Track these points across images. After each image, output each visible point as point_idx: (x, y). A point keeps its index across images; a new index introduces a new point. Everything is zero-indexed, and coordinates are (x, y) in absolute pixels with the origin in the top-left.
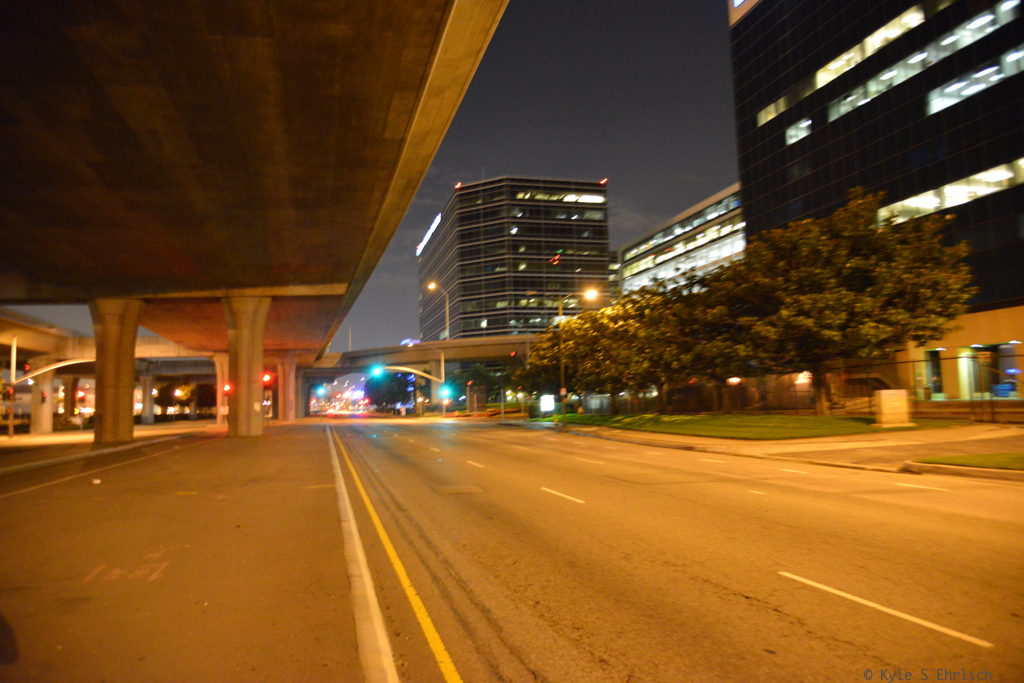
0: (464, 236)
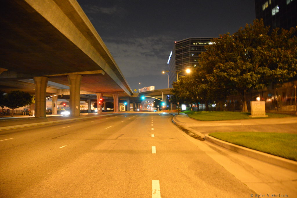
0: (177, 57)
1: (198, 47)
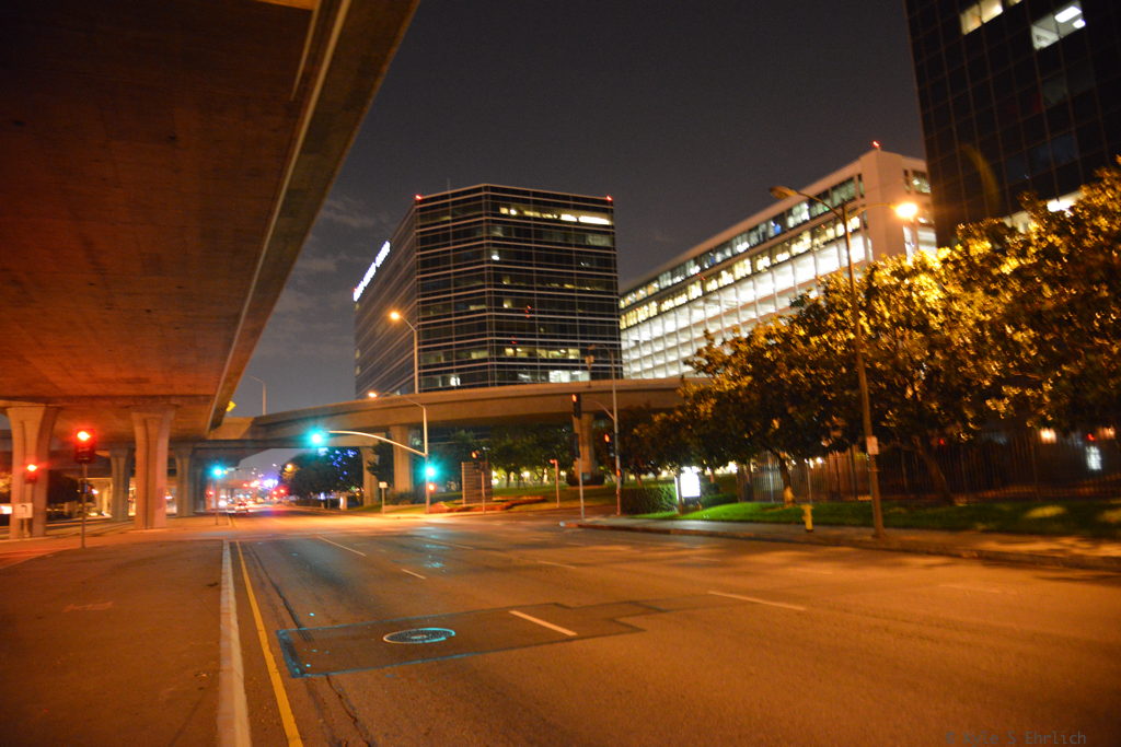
0: (428, 263)
1: (521, 229)
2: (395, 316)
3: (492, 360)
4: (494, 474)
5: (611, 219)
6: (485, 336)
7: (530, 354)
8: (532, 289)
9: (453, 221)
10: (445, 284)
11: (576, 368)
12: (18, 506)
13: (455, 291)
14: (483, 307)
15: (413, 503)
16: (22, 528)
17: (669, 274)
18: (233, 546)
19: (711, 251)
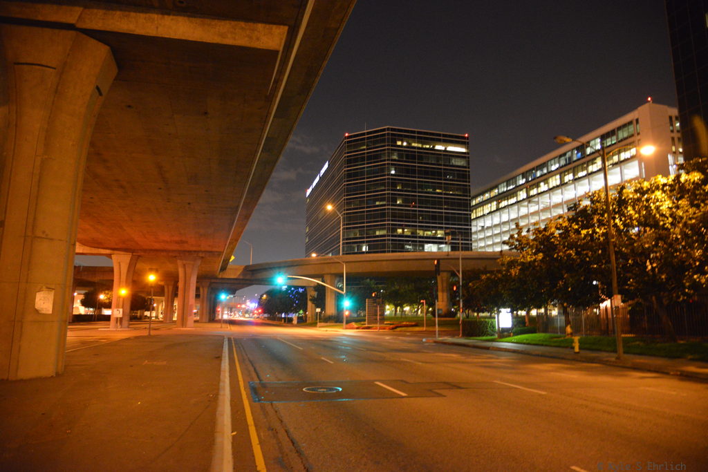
0: (351, 175)
1: (409, 154)
2: (329, 207)
3: (389, 236)
4: (387, 307)
5: (467, 148)
6: (385, 221)
7: (412, 233)
8: (415, 192)
9: (368, 149)
10: (361, 188)
11: (442, 243)
12: (115, 310)
13: (367, 193)
14: (384, 203)
15: (336, 322)
16: (117, 322)
17: (505, 184)
18: (229, 340)
19: (533, 169)
